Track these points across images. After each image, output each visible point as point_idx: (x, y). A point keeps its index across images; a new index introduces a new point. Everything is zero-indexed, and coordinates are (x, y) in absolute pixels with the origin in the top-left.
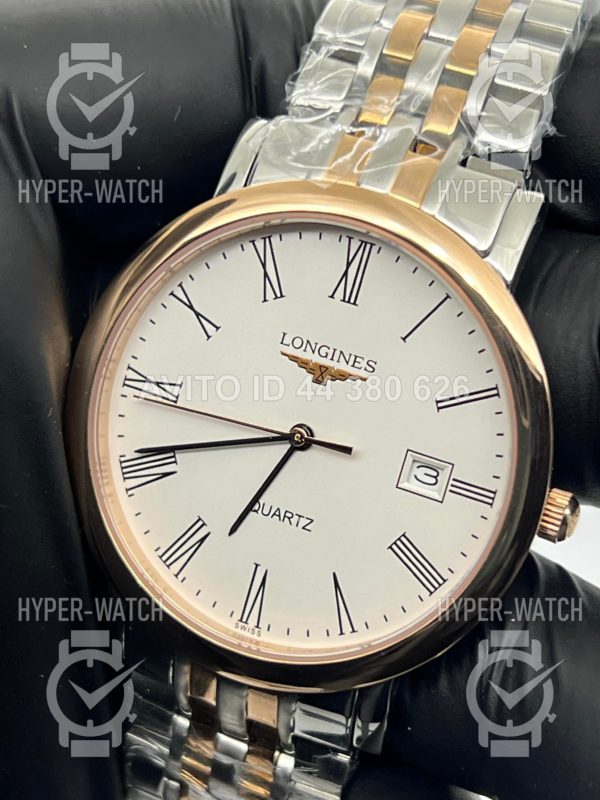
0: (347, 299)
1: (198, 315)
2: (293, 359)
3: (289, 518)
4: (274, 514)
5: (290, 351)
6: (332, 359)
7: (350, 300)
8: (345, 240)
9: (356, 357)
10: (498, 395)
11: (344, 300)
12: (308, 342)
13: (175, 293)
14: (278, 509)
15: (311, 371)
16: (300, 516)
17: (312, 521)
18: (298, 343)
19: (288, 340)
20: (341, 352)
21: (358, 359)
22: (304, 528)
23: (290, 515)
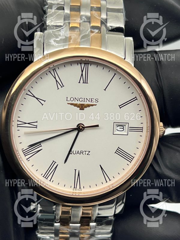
0: (84, 82)
1: (37, 98)
2: (72, 104)
3: (82, 153)
4: (77, 153)
5: (70, 102)
6: (84, 101)
7: (85, 82)
8: (79, 65)
9: (91, 99)
10: (137, 99)
11: (83, 83)
12: (75, 98)
13: (28, 94)
14: (78, 151)
15: (78, 107)
16: (85, 151)
17: (90, 152)
18: (72, 99)
19: (69, 99)
20: (87, 99)
21: (92, 100)
22: (87, 154)
23: (82, 152)
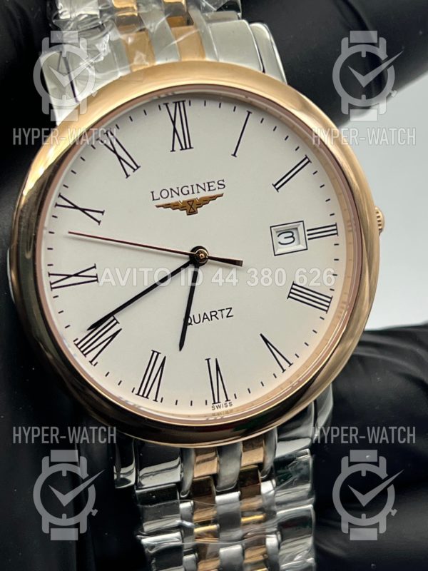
0: (184, 147)
1: (83, 210)
2: (167, 206)
3: (215, 316)
4: (204, 319)
5: (162, 202)
6: (193, 193)
7: (186, 146)
8: (164, 108)
9: (208, 183)
10: (309, 161)
11: (182, 149)
12: (171, 189)
13: (59, 204)
14: (205, 314)
15: (182, 209)
16: (221, 310)
17: (231, 308)
18: (165, 194)
19: (157, 195)
20: (197, 185)
21: (210, 184)
22: (227, 317)
23: (215, 313)
